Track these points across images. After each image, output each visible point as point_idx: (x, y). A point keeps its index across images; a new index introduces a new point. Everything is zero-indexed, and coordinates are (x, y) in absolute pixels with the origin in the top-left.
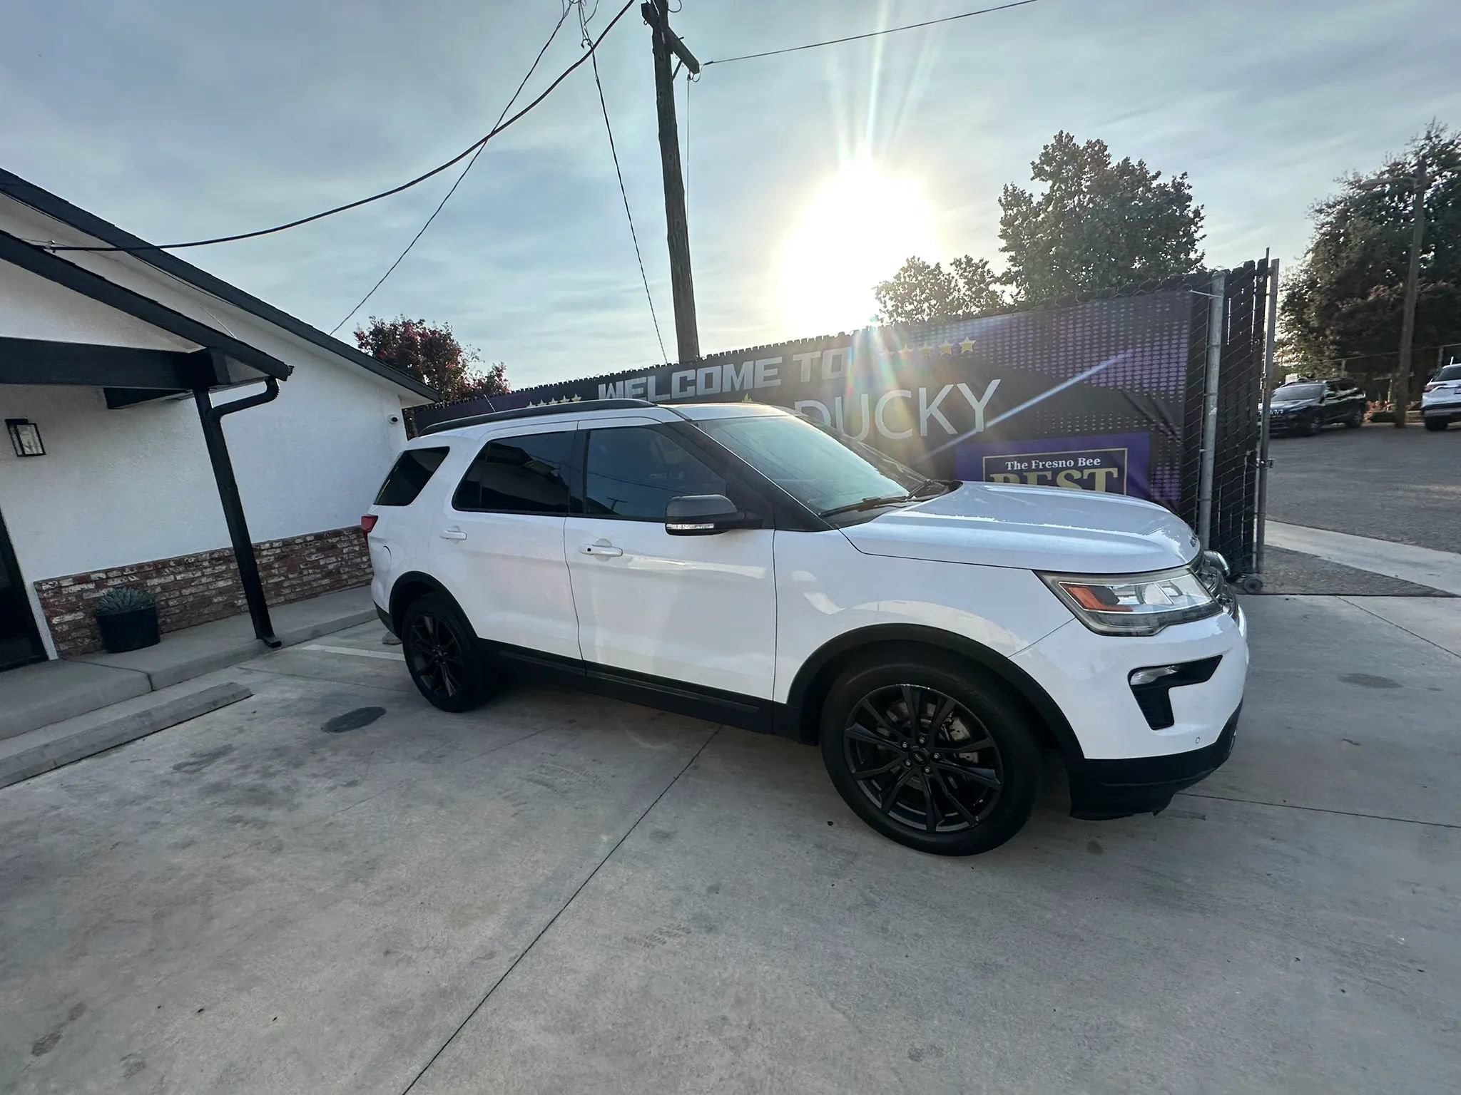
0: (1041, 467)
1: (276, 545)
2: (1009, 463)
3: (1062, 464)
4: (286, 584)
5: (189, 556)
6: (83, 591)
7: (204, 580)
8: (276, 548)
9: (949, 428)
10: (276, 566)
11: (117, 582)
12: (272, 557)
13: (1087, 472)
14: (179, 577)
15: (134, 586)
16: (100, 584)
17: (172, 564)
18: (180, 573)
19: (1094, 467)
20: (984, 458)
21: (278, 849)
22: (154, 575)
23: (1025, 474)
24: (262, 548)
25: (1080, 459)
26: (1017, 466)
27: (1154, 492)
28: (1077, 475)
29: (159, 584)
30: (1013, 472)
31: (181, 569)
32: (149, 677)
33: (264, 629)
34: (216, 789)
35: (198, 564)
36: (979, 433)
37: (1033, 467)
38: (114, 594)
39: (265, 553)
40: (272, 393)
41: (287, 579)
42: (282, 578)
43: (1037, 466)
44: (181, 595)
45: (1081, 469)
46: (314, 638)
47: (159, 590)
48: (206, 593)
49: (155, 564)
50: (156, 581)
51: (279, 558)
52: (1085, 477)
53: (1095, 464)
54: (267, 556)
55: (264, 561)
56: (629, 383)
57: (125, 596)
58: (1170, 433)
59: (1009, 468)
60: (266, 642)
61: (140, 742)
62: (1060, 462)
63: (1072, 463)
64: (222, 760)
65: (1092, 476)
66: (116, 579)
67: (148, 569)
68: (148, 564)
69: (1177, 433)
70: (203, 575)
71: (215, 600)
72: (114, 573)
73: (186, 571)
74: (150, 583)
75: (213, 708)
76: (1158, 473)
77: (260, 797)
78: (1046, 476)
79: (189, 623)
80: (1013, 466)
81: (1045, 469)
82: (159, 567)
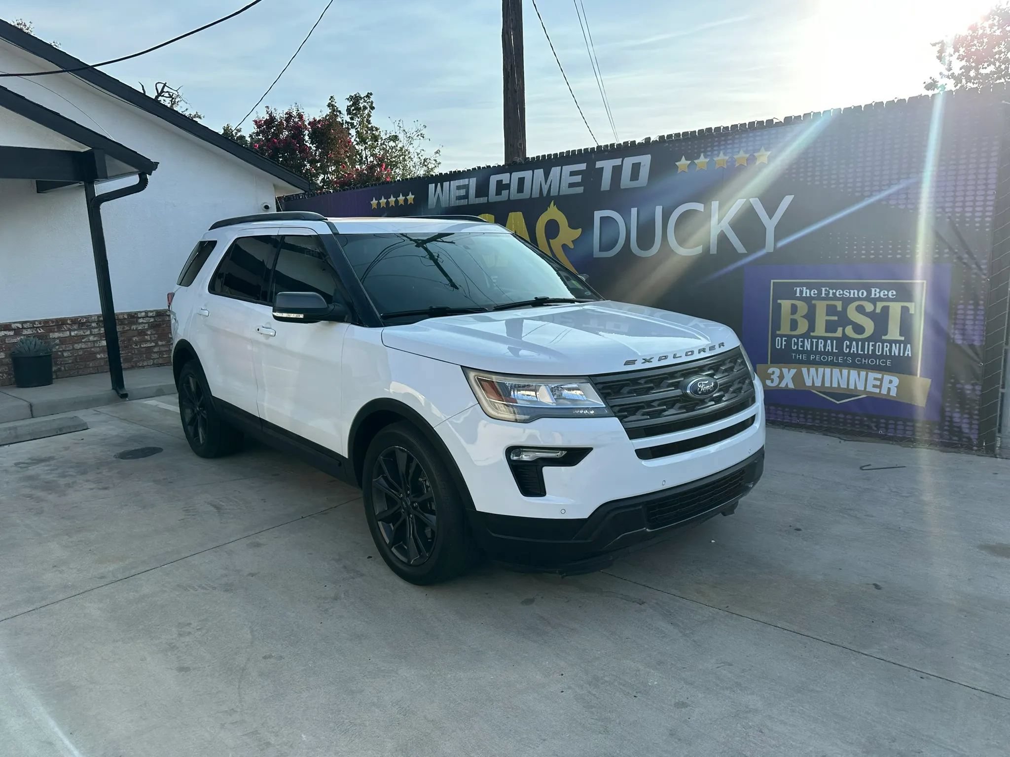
0: (831, 295)
1: (150, 314)
2: (798, 289)
3: (854, 293)
4: (156, 350)
5: (82, 317)
6: (6, 336)
7: (91, 338)
8: (151, 317)
9: (740, 247)
10: (149, 333)
11: (29, 332)
12: (147, 325)
13: (880, 305)
14: (73, 334)
15: (40, 337)
16: (17, 332)
17: (69, 322)
18: (75, 330)
19: (888, 299)
20: (772, 281)
21: (40, 512)
22: (56, 330)
23: (813, 302)
24: (139, 316)
25: (873, 290)
26: (806, 292)
27: (954, 334)
28: (869, 307)
29: (58, 338)
30: (801, 298)
31: (75, 327)
32: (31, 406)
33: (118, 382)
34: (30, 478)
35: (89, 324)
36: (768, 255)
37: (823, 295)
38: (24, 341)
39: (141, 321)
40: (142, 185)
41: (157, 345)
42: (153, 344)
43: (827, 294)
44: (73, 349)
45: (874, 301)
46: (159, 396)
47: (57, 341)
48: (93, 349)
49: (57, 320)
50: (56, 335)
51: (152, 326)
52: (878, 310)
53: (890, 296)
54: (143, 323)
55: (140, 327)
56: (455, 183)
57: (31, 344)
58: (974, 266)
59: (798, 295)
60: (118, 393)
61: (6, 446)
62: (852, 292)
63: (865, 294)
64: (43, 464)
65: (886, 310)
66: (29, 330)
67: (51, 324)
68: (52, 321)
69: (983, 267)
70: (91, 334)
71: (99, 356)
72: (28, 325)
73: (79, 329)
74: (52, 335)
75: (59, 433)
76: (959, 312)
77: (49, 487)
78: (835, 307)
79: (78, 372)
80: (801, 292)
81: (835, 298)
82: (60, 323)
